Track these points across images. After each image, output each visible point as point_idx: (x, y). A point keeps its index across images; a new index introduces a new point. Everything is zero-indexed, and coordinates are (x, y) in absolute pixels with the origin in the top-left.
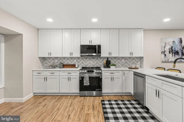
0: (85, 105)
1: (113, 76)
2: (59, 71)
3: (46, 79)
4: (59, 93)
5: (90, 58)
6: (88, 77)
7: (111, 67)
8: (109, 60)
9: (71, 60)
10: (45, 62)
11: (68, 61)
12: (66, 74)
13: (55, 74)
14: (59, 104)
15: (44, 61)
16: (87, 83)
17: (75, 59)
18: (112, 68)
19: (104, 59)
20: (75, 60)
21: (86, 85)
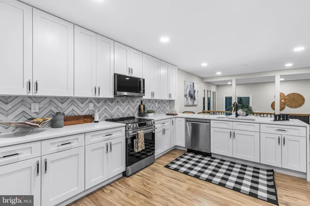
2: (84, 133)
3: (41, 168)
9: (82, 105)
11: (73, 107)
12: (100, 139)
13: (74, 144)
17: (91, 102)
19: (138, 102)
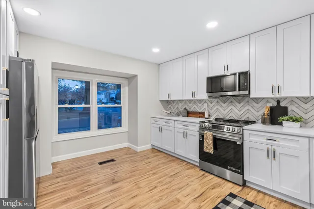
0: (191, 185)
1: (273, 147)
2: (174, 120)
3: (161, 129)
4: (174, 153)
5: (231, 102)
6: (212, 138)
7: (284, 123)
8: (282, 104)
9: (200, 105)
10: (169, 107)
11: (195, 106)
12: (182, 126)
13: (171, 124)
14: (162, 168)
15: (169, 105)
16: (209, 148)
17: (205, 102)
18: (289, 127)
19: (268, 102)
20: (205, 104)
21: (208, 151)
